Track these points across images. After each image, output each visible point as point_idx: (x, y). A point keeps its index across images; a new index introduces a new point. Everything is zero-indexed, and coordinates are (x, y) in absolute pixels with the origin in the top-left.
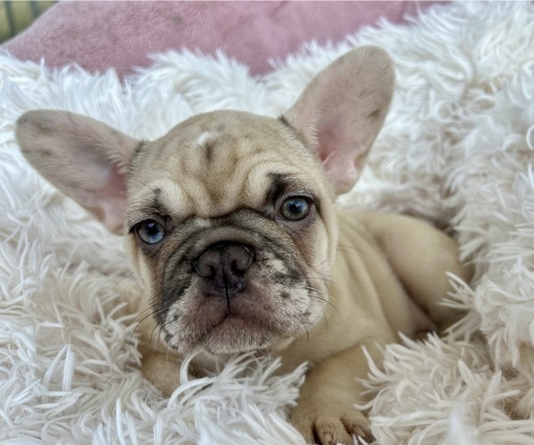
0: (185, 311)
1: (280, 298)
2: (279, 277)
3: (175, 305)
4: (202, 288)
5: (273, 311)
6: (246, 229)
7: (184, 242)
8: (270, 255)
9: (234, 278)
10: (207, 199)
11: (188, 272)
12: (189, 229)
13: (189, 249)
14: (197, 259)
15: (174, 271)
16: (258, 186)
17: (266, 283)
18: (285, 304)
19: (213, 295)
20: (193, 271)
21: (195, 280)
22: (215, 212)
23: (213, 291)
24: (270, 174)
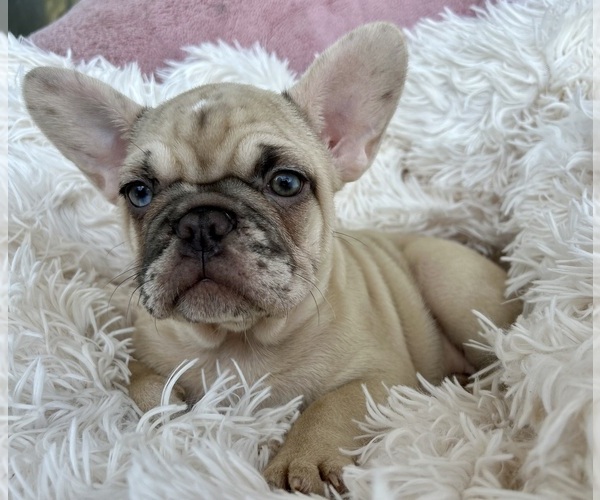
0: (161, 270)
1: (256, 267)
2: (257, 247)
3: (153, 265)
4: (179, 249)
5: (247, 278)
6: (231, 197)
7: (169, 204)
8: (252, 224)
9: (211, 242)
10: (196, 164)
11: (169, 234)
12: (175, 192)
13: (172, 212)
14: (177, 222)
15: (157, 233)
16: (248, 155)
17: (243, 249)
18: (261, 274)
19: (189, 257)
20: (174, 232)
21: (174, 242)
22: (202, 178)
23: (189, 253)
24: (261, 145)
